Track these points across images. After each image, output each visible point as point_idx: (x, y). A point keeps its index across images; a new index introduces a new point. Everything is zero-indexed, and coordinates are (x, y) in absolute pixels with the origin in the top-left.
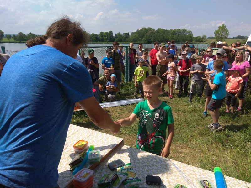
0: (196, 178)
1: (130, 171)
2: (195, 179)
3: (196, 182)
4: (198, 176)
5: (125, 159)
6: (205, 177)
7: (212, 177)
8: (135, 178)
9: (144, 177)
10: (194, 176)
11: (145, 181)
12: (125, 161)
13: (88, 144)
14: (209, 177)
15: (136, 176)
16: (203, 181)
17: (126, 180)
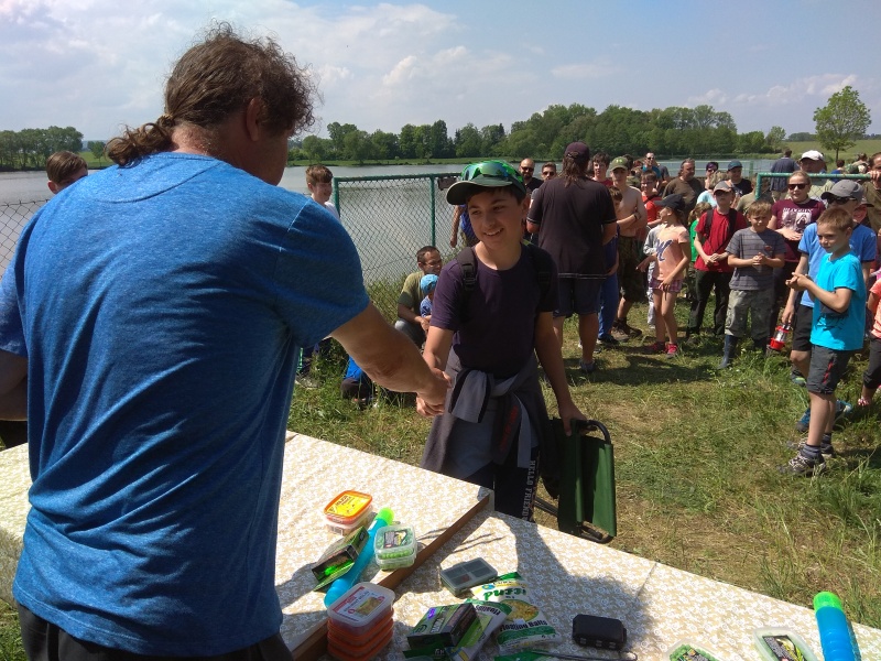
0: (749, 627)
1: (518, 597)
2: (748, 631)
3: (749, 642)
4: (756, 622)
5: (499, 559)
6: (781, 624)
7: (806, 628)
8: (536, 624)
9: (566, 622)
10: (743, 620)
11: (569, 634)
12: (499, 565)
13: (372, 503)
14: (796, 628)
15: (536, 614)
16: (776, 637)
17: (502, 627)
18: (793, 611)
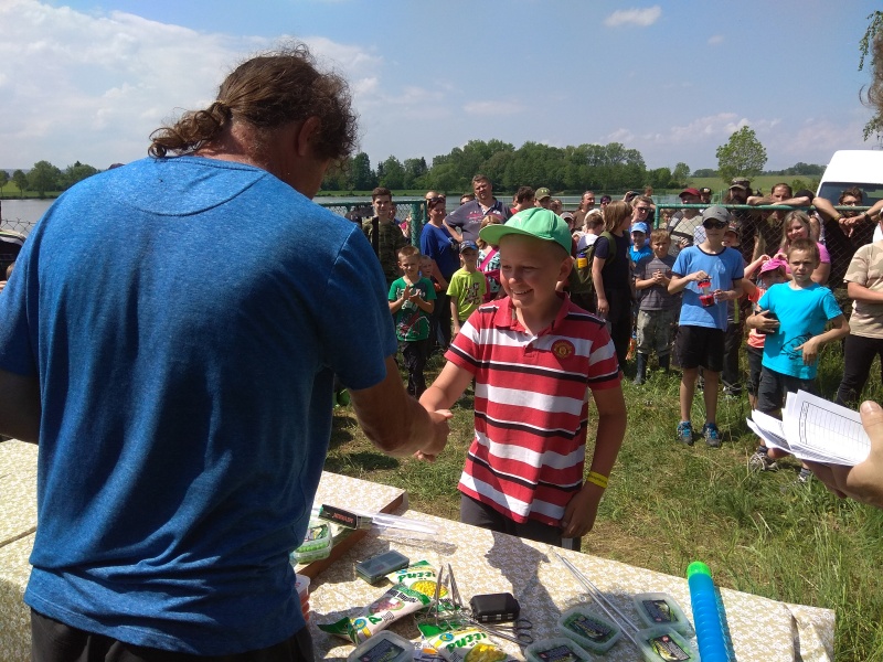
1: (428, 579)
6: (659, 592)
7: (681, 594)
12: (411, 556)
16: (654, 602)
18: (670, 582)
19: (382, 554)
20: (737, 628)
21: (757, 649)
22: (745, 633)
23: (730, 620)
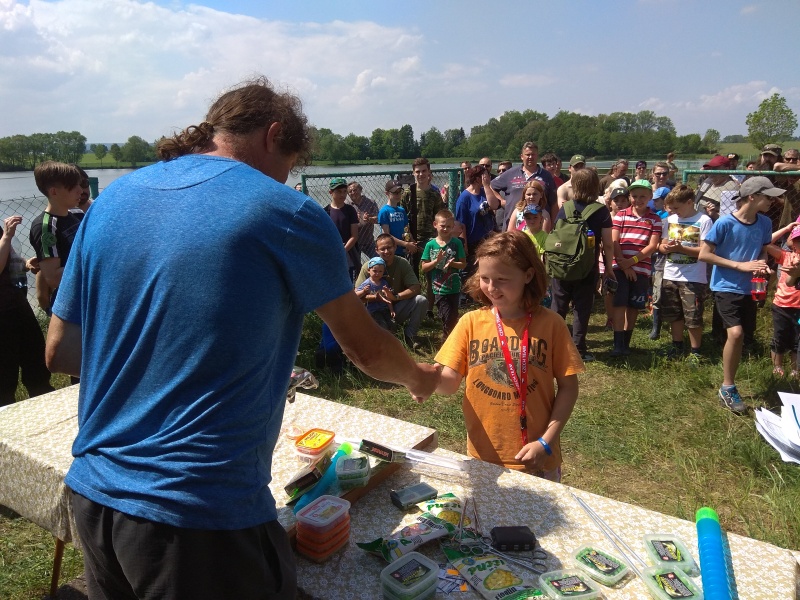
0: (641, 535)
2: (640, 538)
3: (640, 546)
4: (647, 531)
6: (668, 533)
7: (689, 536)
10: (637, 531)
12: (439, 488)
14: (681, 536)
16: (662, 542)
18: (680, 524)
19: (415, 485)
20: (742, 571)
21: (760, 591)
22: (749, 575)
23: (736, 563)
